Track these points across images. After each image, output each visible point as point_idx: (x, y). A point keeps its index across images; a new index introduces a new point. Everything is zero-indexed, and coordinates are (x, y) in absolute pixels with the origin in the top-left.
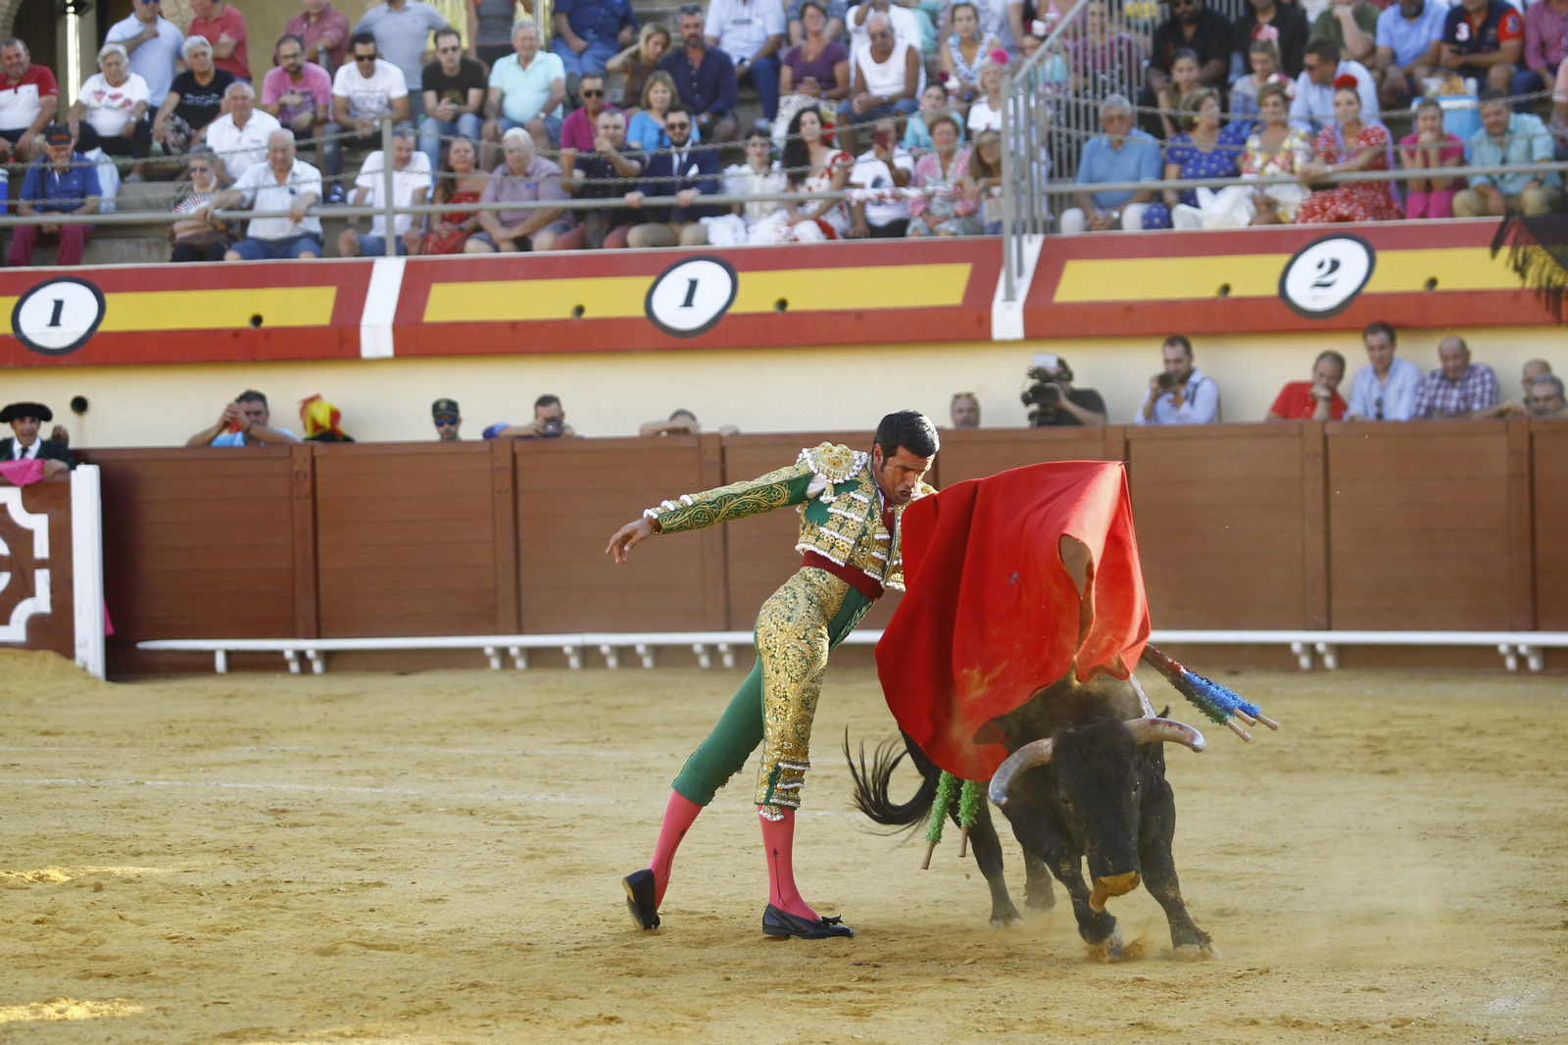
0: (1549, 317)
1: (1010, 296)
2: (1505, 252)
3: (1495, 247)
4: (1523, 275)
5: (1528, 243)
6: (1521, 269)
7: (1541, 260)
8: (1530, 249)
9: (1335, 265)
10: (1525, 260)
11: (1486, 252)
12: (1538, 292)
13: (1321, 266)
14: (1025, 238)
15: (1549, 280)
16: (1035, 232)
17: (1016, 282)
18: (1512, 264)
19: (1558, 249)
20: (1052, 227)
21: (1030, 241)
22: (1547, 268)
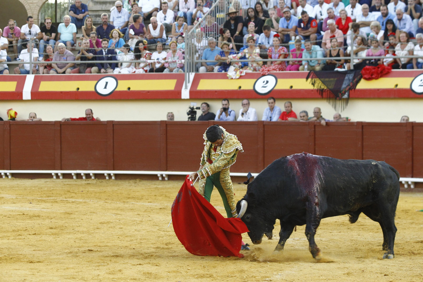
0: (320, 96)
1: (186, 88)
2: (310, 80)
3: (307, 78)
4: (314, 86)
5: (315, 78)
6: (313, 84)
7: (319, 82)
8: (316, 79)
9: (267, 82)
10: (314, 82)
11: (305, 80)
12: (317, 90)
13: (264, 82)
14: (190, 73)
15: (320, 87)
16: (193, 72)
17: (188, 84)
18: (311, 83)
19: (323, 79)
20: (197, 70)
21: (191, 74)
22: (320, 84)
